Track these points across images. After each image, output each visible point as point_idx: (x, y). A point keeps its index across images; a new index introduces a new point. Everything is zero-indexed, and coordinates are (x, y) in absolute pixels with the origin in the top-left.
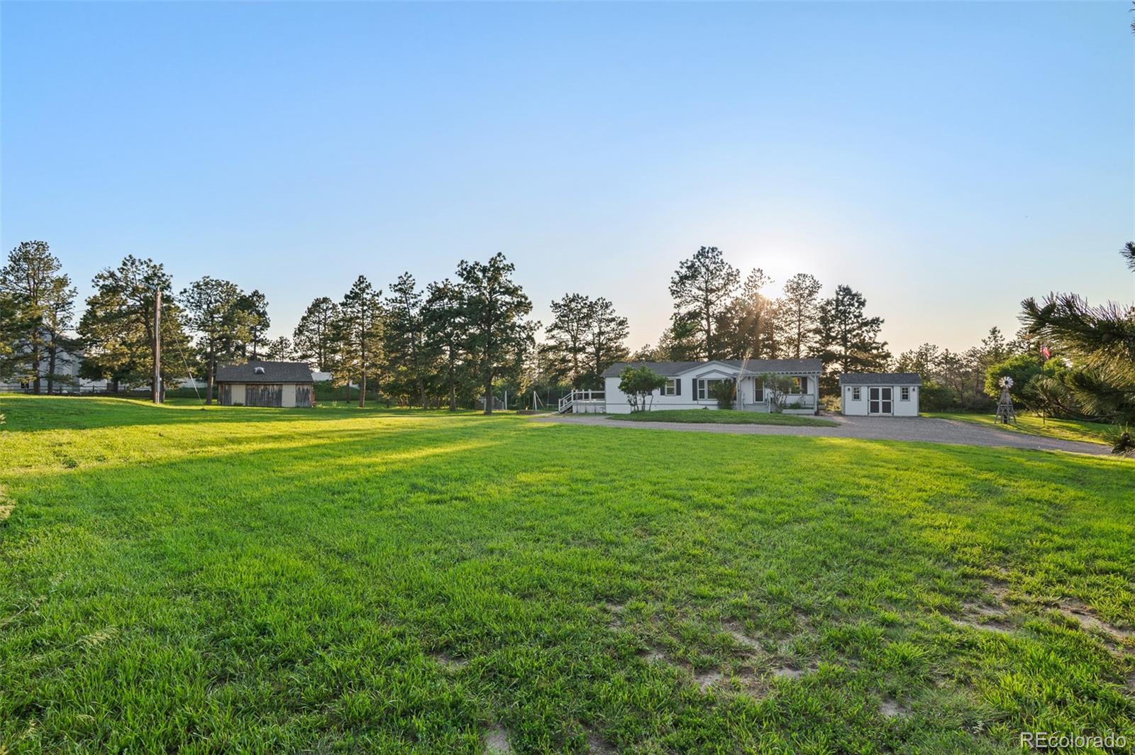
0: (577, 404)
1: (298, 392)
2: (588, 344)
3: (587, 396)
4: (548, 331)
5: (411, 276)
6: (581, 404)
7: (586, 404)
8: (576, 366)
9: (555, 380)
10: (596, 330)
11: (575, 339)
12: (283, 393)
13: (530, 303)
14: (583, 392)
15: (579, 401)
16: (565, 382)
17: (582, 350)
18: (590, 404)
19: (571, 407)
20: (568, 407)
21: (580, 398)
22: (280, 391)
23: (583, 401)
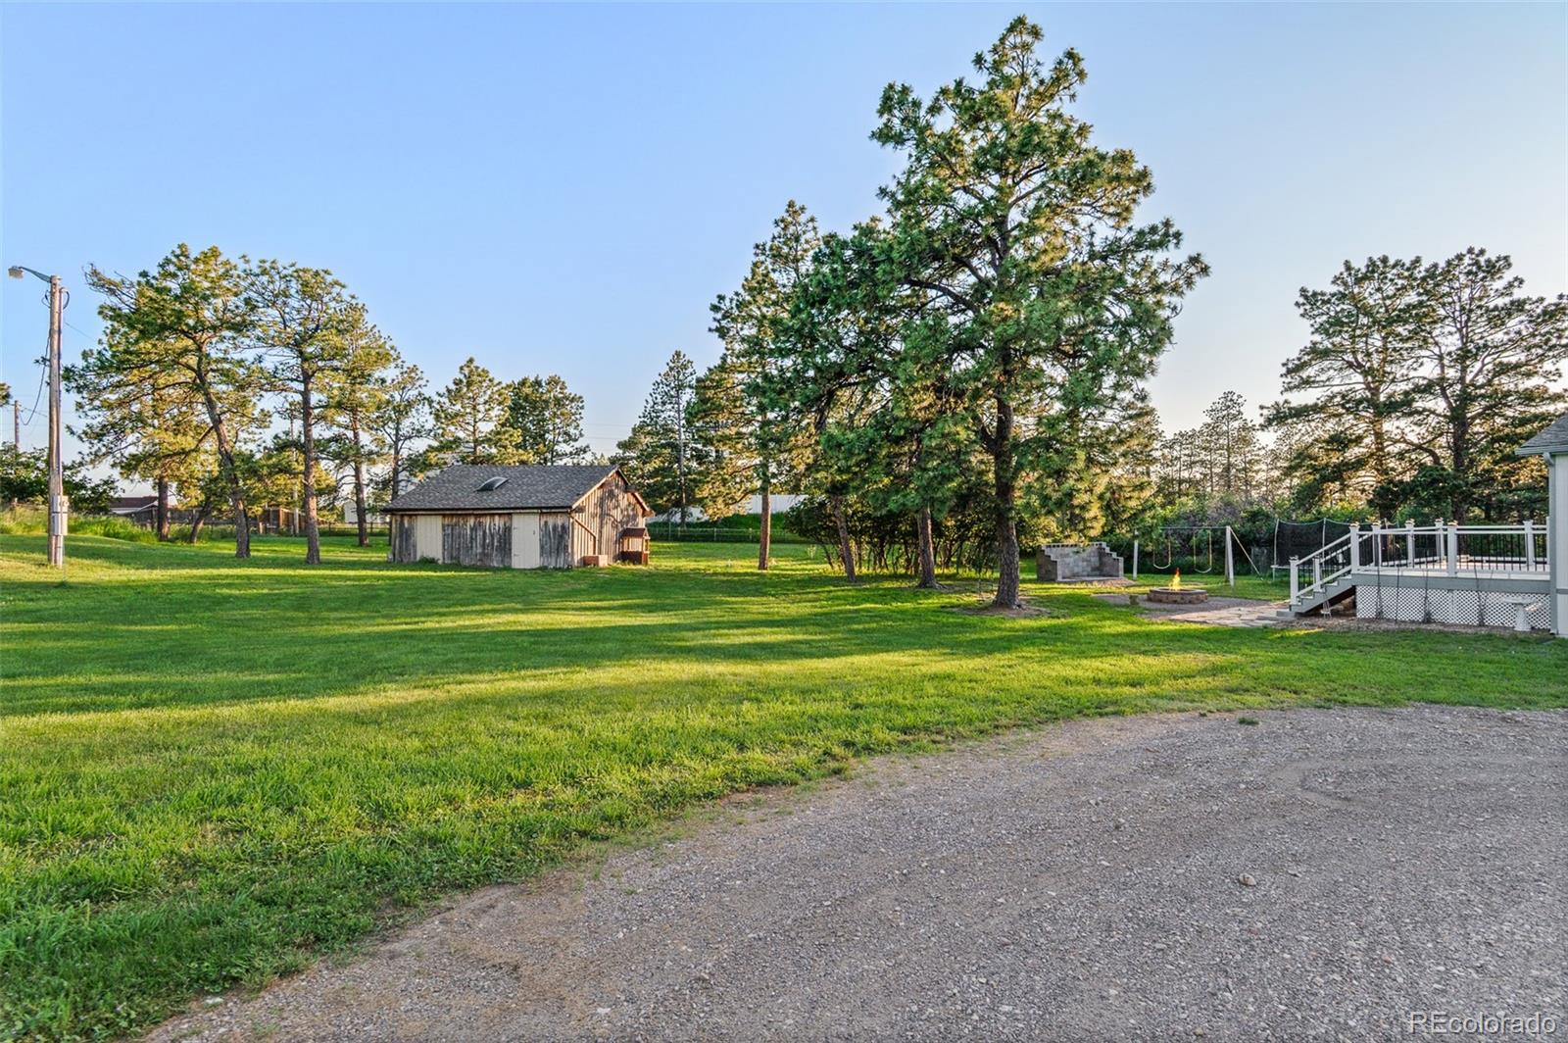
0: (1380, 582)
1: (545, 530)
2: (1427, 389)
3: (1427, 547)
4: (1289, 371)
5: (803, 209)
6: (1399, 582)
7: (1427, 583)
8: (1379, 454)
9: (1308, 496)
10: (1451, 343)
11: (1375, 377)
12: (514, 533)
13: (1143, 175)
14: (1410, 529)
15: (1389, 571)
16: (1335, 501)
17: (1402, 406)
18: (1451, 584)
19: (1352, 591)
20: (1336, 590)
21: (1394, 552)
22: (508, 530)
23: (1413, 571)
